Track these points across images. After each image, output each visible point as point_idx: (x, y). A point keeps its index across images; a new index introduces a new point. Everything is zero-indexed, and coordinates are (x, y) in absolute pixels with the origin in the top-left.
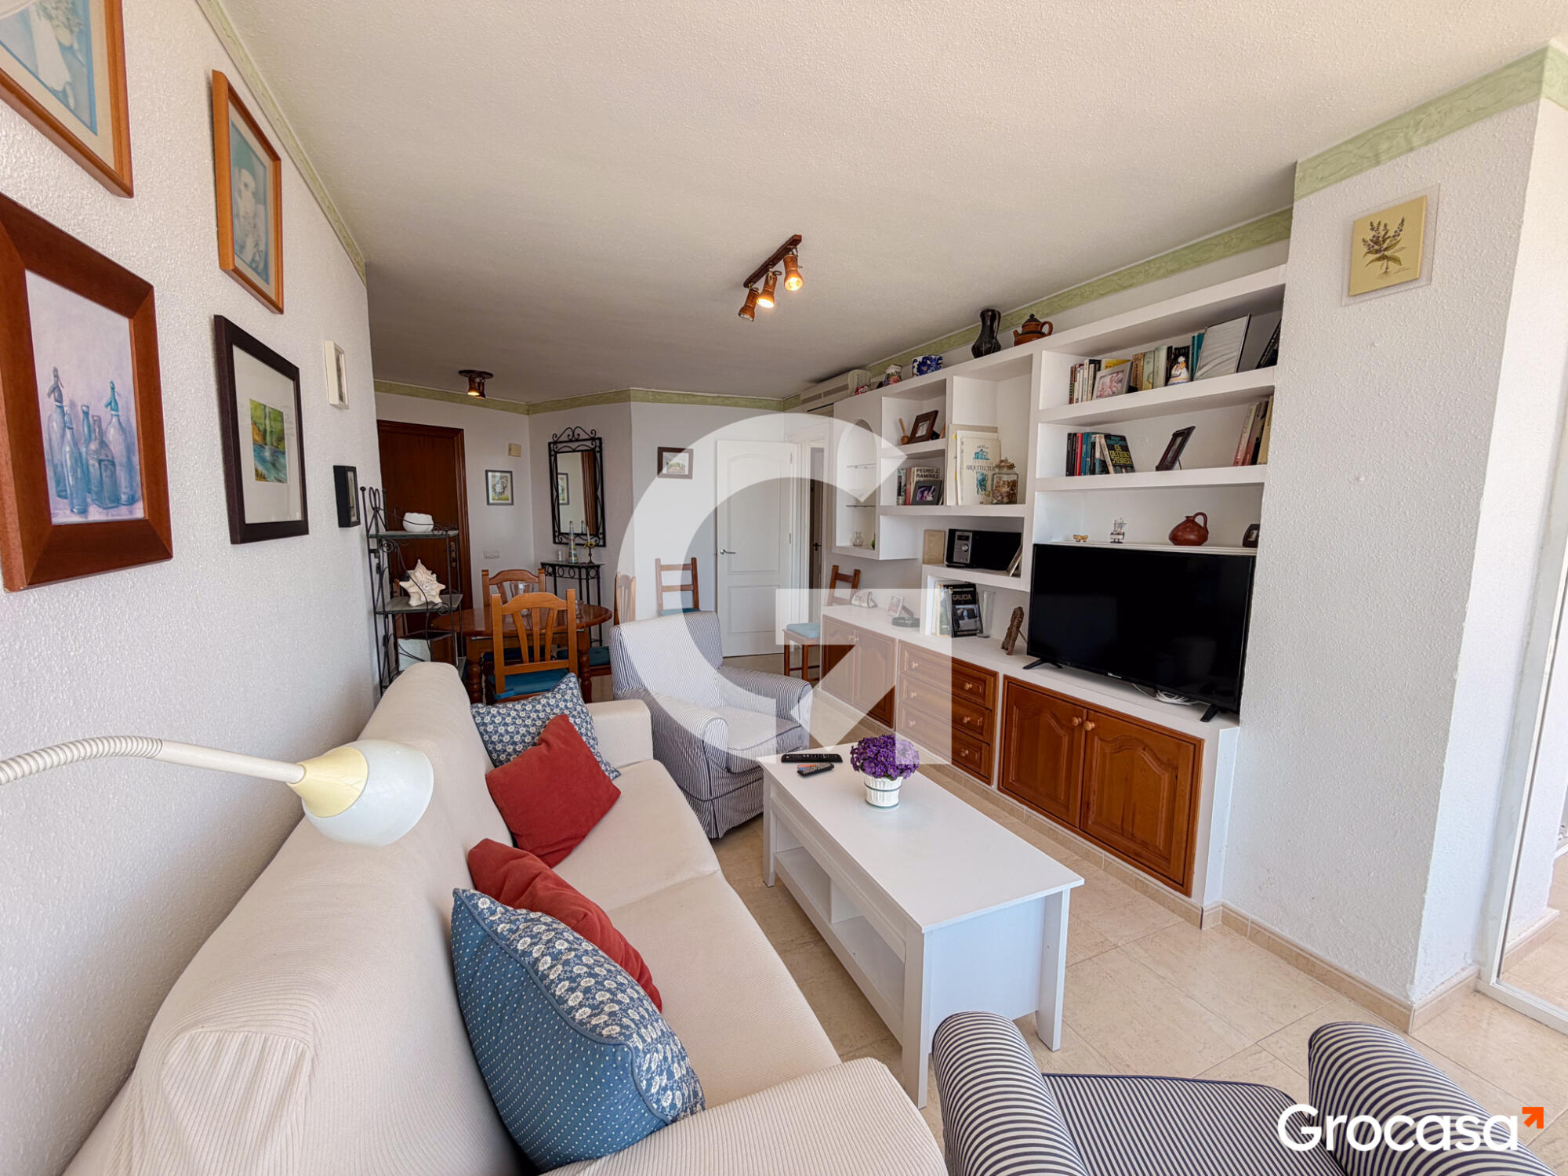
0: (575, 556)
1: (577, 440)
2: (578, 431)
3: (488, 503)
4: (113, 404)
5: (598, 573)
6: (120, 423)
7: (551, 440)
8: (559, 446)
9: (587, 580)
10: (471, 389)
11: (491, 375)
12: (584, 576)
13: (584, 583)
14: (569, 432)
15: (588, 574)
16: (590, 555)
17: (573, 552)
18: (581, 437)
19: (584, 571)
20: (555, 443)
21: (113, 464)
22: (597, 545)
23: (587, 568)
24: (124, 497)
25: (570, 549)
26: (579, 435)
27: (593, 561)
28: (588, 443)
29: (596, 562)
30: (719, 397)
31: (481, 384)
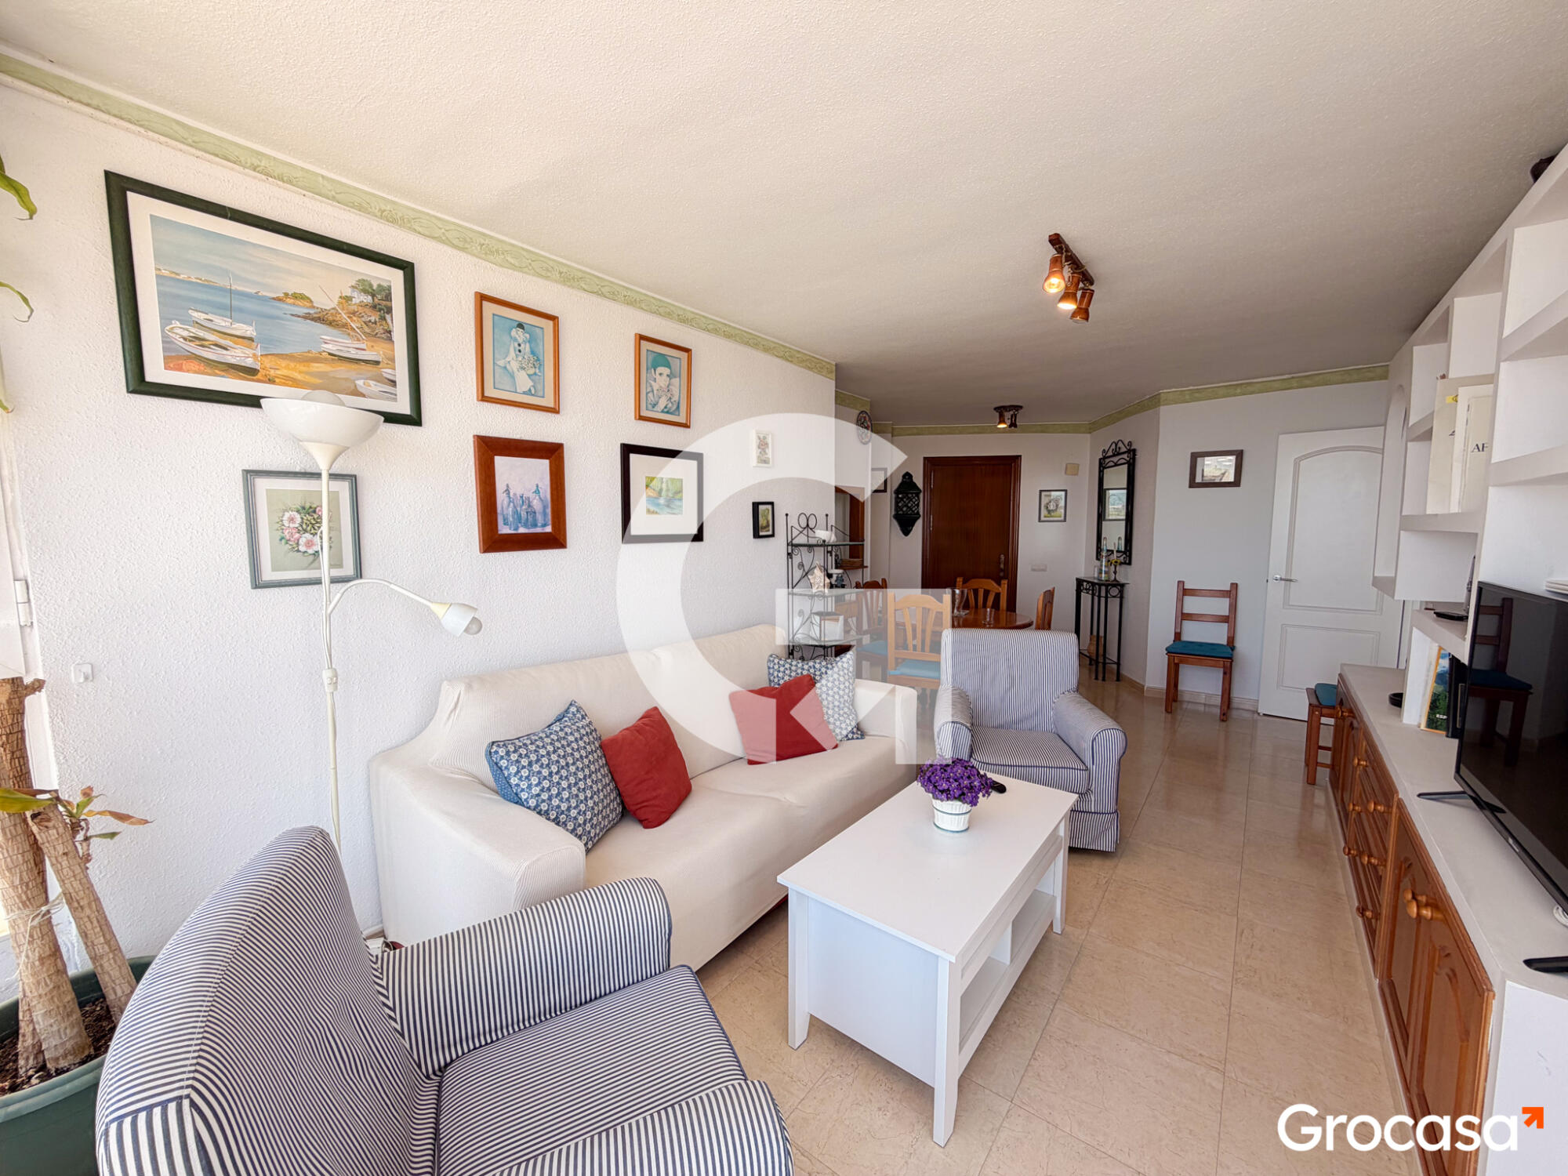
0: (1106, 573)
1: (1119, 454)
2: (1120, 444)
3: (1040, 520)
4: (537, 492)
5: (1121, 592)
6: (540, 498)
7: (1101, 457)
8: (1107, 460)
9: (1106, 598)
10: (1000, 422)
11: (1021, 407)
12: (1103, 594)
13: (1103, 600)
14: (1114, 446)
15: (1107, 592)
16: (1115, 573)
17: (1103, 569)
18: (1122, 451)
19: (1103, 588)
20: (1105, 458)
21: (535, 513)
22: (1125, 563)
23: (1107, 586)
24: (539, 525)
25: (1101, 566)
26: (1119, 448)
27: (1117, 579)
28: (1125, 456)
29: (1122, 580)
30: (1293, 378)
31: (1014, 416)
